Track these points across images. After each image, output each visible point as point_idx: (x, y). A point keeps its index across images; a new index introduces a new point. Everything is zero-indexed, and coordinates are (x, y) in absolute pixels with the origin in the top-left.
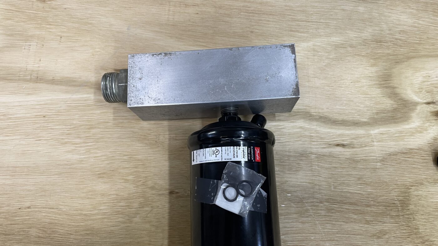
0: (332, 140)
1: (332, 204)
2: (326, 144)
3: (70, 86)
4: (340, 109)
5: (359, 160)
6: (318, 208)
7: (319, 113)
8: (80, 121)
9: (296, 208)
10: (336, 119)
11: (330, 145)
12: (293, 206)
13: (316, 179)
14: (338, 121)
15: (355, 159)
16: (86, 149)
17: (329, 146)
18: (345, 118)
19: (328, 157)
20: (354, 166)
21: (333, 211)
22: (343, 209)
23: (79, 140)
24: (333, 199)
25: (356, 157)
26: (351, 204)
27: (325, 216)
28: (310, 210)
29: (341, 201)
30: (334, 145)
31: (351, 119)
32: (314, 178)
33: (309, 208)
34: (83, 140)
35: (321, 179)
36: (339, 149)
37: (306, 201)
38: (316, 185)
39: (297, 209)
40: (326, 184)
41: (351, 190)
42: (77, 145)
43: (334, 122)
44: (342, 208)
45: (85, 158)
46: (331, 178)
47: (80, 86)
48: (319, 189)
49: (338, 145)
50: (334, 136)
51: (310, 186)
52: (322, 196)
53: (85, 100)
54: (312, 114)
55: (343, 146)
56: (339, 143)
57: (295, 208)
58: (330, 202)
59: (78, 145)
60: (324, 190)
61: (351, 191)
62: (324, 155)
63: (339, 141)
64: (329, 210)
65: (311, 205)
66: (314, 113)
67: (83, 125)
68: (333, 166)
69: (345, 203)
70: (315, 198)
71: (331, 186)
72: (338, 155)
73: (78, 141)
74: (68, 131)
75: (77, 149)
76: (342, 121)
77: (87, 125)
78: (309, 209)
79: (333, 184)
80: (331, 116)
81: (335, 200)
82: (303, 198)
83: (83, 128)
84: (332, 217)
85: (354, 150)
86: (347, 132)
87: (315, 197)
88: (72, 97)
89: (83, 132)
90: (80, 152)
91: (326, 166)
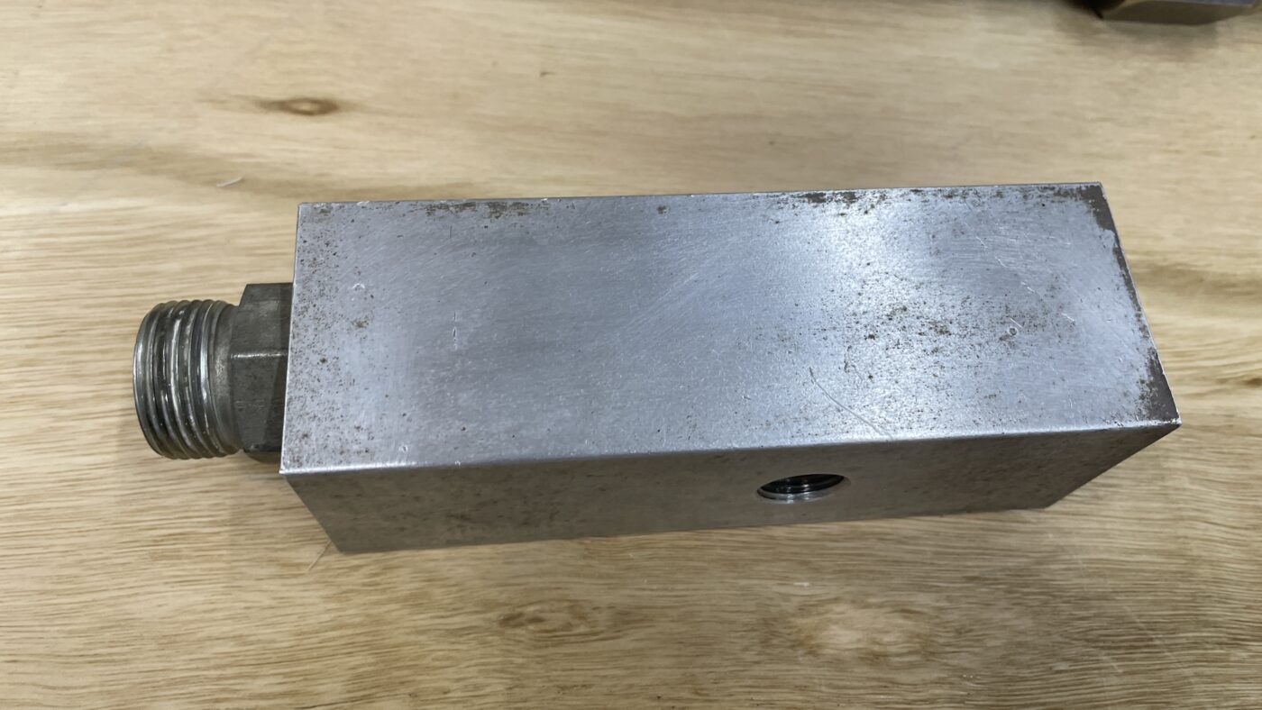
0: (1225, 362)
2: (1204, 379)
3: (58, 166)
4: (1231, 237)
6: (1230, 671)
7: (1148, 253)
8: (88, 307)
9: (1125, 673)
10: (1222, 275)
11: (1223, 381)
12: (1112, 667)
13: (1190, 533)
14: (1233, 285)
16: (104, 425)
17: (1218, 387)
19: (1224, 433)
23: (75, 388)
28: (1190, 684)
30: (1238, 384)
32: (1182, 532)
33: (1188, 672)
34: (94, 388)
35: (1215, 533)
37: (1167, 642)
38: (1194, 560)
39: (1127, 679)
40: (1244, 556)
43: (1221, 290)
45: (97, 466)
47: (101, 165)
48: (1217, 581)
49: (1256, 382)
50: (1231, 346)
51: (1172, 568)
52: (1233, 610)
53: (119, 222)
56: (1260, 375)
57: (1118, 675)
59: (71, 408)
60: (1238, 583)
62: (1206, 429)
63: (1258, 366)
65: (1191, 658)
67: (97, 323)
68: (1252, 472)
70: (1207, 624)
73: (68, 390)
74: (27, 351)
75: (62, 428)
76: (1249, 283)
77: (119, 322)
78: (1186, 678)
80: (1200, 263)
82: (1152, 626)
83: (98, 335)
87: (1205, 618)
88: (63, 209)
89: (94, 352)
90: (76, 443)
91: (1224, 472)
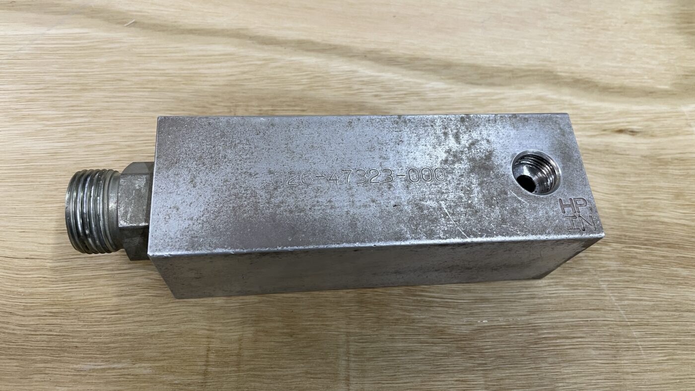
0: (608, 122)
1: (630, 247)
2: (596, 129)
3: (45, 13)
4: (613, 67)
5: (670, 160)
6: (601, 255)
7: (572, 73)
8: (60, 76)
10: (607, 83)
11: (605, 130)
14: (613, 88)
15: (661, 157)
16: (69, 129)
17: (603, 133)
18: (627, 82)
19: (604, 153)
20: (661, 171)
21: (635, 261)
22: (656, 256)
23: (54, 112)
24: (630, 237)
25: (661, 155)
26: (671, 245)
27: (619, 271)
28: (582, 260)
29: (647, 240)
30: (612, 132)
31: (638, 85)
34: (63, 113)
36: (624, 139)
40: (610, 206)
41: (664, 217)
42: (48, 121)
43: (606, 90)
44: (653, 256)
45: (64, 147)
46: (617, 194)
47: (67, 13)
49: (621, 131)
50: (610, 115)
53: (76, 39)
54: (559, 75)
55: (633, 133)
56: (622, 128)
58: (624, 243)
59: (51, 121)
60: (607, 218)
61: (666, 220)
62: (596, 151)
63: (622, 124)
64: (626, 259)
66: (561, 72)
67: (65, 84)
68: (616, 170)
69: (658, 245)
71: (620, 210)
72: (625, 151)
73: (52, 113)
74: (31, 95)
75: (48, 130)
76: (620, 88)
77: (76, 84)
79: (625, 207)
80: (597, 78)
81: (636, 238)
83: (65, 89)
84: (636, 275)
85: (656, 140)
86: (635, 108)
88: (48, 32)
89: (64, 97)
90: (53, 137)
91: (604, 170)
